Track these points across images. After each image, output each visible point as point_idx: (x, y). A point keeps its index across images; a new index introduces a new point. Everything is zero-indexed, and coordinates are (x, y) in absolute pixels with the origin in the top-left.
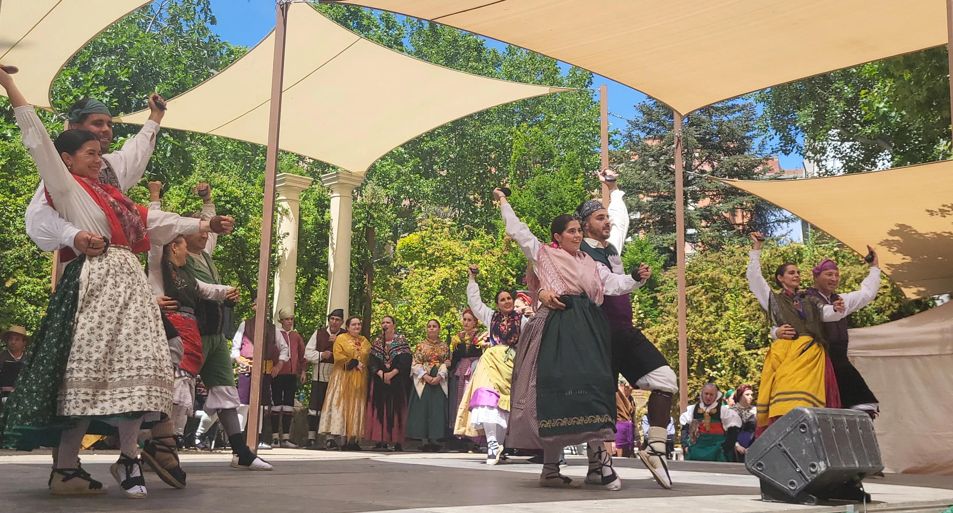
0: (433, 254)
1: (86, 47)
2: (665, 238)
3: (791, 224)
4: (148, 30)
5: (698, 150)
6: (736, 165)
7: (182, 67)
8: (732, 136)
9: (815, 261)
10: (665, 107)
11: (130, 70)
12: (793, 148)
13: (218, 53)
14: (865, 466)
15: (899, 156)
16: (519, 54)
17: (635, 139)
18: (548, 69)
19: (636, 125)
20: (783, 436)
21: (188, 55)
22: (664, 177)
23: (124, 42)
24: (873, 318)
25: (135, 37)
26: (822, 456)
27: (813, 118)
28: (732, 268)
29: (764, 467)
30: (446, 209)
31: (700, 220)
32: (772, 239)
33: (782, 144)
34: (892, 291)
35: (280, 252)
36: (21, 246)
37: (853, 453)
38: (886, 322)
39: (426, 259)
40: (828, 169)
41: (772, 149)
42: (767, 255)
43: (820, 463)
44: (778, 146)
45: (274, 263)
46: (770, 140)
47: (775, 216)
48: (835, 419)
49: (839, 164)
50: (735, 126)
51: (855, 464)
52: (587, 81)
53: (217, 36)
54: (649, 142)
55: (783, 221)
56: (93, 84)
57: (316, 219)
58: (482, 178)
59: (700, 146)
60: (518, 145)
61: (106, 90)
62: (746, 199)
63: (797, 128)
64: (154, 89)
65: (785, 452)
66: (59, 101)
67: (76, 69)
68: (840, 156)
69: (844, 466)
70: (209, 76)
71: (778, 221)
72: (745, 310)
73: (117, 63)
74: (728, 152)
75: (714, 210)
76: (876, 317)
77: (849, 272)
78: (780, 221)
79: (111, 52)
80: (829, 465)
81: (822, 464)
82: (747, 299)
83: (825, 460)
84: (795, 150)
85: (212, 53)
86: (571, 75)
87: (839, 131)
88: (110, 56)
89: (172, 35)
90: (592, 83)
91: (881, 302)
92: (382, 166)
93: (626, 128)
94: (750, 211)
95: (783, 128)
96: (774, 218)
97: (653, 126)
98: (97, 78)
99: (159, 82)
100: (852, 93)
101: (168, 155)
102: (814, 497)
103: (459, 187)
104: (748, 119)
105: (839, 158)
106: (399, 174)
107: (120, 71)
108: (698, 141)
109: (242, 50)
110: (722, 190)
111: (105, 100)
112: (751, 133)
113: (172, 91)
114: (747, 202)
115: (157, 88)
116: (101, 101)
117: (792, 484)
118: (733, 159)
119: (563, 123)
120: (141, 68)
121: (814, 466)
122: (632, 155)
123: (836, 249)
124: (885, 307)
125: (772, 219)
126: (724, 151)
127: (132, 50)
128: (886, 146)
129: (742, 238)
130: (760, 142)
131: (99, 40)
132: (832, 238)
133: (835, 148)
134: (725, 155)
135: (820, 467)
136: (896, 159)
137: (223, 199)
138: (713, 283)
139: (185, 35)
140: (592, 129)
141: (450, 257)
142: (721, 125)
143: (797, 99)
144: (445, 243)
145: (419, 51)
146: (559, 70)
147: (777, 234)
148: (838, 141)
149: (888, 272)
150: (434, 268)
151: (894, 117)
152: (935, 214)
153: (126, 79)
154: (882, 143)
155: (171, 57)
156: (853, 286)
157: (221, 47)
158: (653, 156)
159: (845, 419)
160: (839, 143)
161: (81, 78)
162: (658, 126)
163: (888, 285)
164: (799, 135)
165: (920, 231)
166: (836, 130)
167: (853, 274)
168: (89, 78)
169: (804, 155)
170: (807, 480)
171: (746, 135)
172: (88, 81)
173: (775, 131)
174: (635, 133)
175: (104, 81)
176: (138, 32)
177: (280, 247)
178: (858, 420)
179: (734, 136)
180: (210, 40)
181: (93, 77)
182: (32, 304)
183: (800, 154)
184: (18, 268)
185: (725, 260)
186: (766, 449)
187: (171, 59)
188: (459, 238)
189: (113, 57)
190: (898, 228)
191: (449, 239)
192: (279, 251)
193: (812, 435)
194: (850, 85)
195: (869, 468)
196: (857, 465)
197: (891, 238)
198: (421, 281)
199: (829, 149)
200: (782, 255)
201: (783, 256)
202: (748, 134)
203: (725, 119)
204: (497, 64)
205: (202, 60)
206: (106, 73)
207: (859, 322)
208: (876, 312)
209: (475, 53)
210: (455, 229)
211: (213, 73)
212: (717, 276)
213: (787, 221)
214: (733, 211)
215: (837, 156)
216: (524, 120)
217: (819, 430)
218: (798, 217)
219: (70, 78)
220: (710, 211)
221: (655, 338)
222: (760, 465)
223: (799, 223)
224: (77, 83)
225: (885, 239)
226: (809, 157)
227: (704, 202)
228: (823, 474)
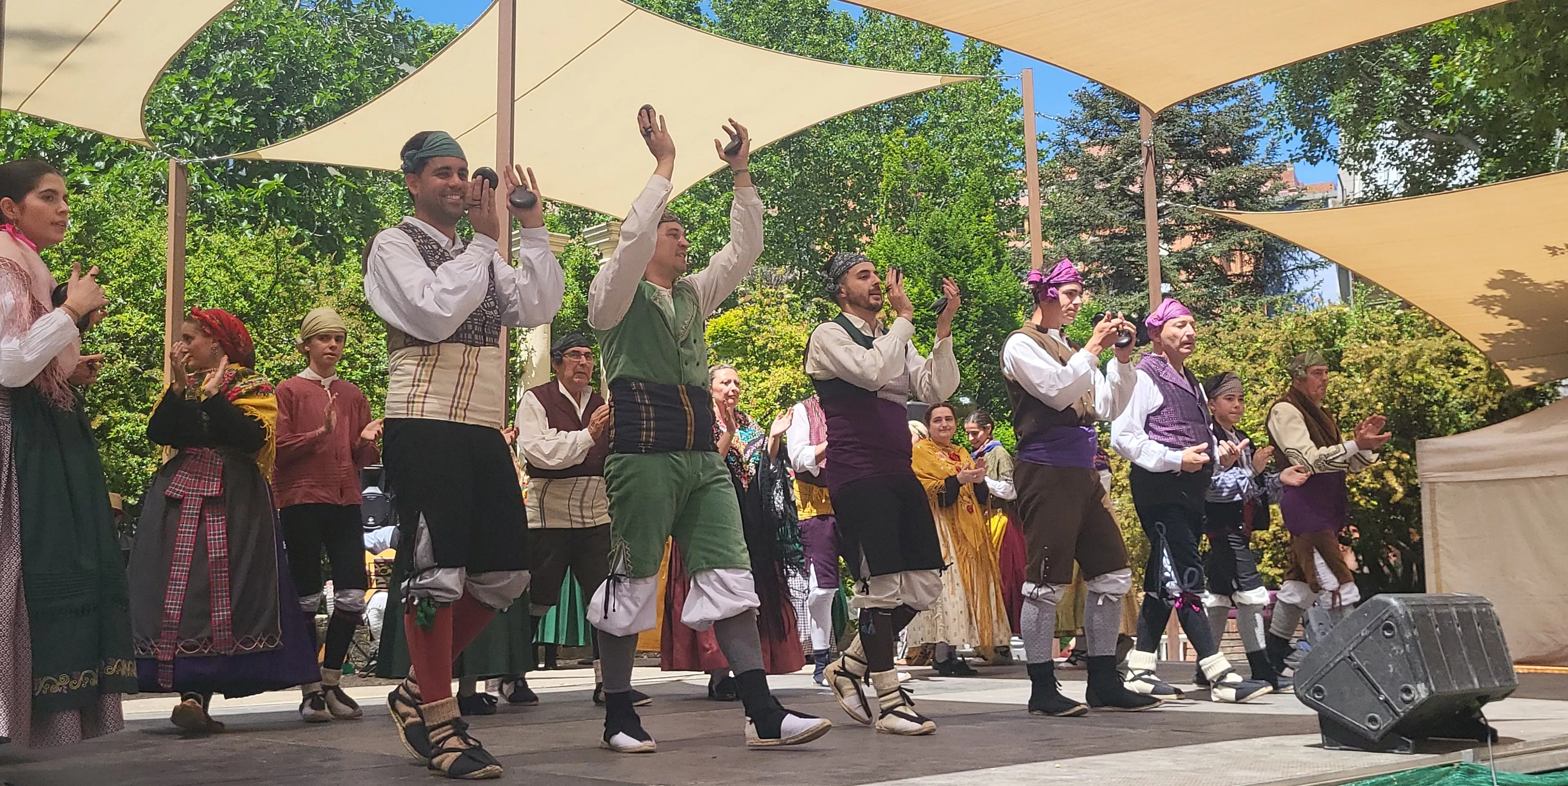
0: (765, 346)
1: (199, 36)
2: (1125, 302)
3: (1320, 272)
4: (296, 6)
5: (1171, 161)
6: (1231, 182)
7: (353, 62)
8: (1223, 136)
9: (1366, 333)
10: (1117, 94)
11: (272, 71)
12: (1324, 153)
13: (410, 38)
14: (1489, 686)
15: (1491, 159)
16: (885, 20)
17: (1072, 148)
18: (932, 41)
19: (1071, 124)
20: (1355, 644)
21: (363, 43)
22: (1120, 205)
23: (260, 27)
24: (1460, 419)
25: (277, 17)
26: (1420, 676)
27: (1355, 106)
28: (1235, 348)
29: (1326, 693)
30: (781, 270)
31: (1178, 270)
32: (1291, 296)
33: (1307, 148)
34: (1489, 376)
35: (524, 355)
36: (111, 362)
37: (1470, 667)
38: (1480, 425)
39: (753, 353)
40: (1378, 184)
41: (1291, 156)
42: (1289, 326)
43: (1418, 686)
44: (1300, 151)
45: (514, 372)
46: (1287, 141)
47: (1295, 259)
48: (1439, 611)
49: (1395, 175)
50: (1228, 121)
51: (1473, 683)
52: (993, 58)
53: (407, 11)
54: (1094, 151)
55: (1307, 268)
56: (215, 95)
57: (578, 299)
58: (833, 217)
59: (1175, 154)
60: (891, 164)
61: (235, 105)
62: (1249, 235)
63: (1329, 122)
64: (312, 100)
65: (1359, 669)
66: (161, 125)
67: (186, 72)
68: (1397, 162)
69: (1457, 688)
70: (399, 76)
71: (1301, 268)
72: (1257, 414)
73: (251, 60)
74: (1218, 162)
75: (1200, 254)
76: (1463, 416)
77: (1421, 349)
78: (1302, 267)
79: (240, 43)
80: (1433, 688)
81: (1421, 687)
82: (1259, 397)
83: (1426, 681)
84: (1327, 156)
85: (401, 38)
86: (967, 50)
87: (1395, 122)
88: (239, 50)
89: (335, 12)
90: (1000, 61)
91: (1472, 394)
92: (677, 205)
93: (1056, 131)
94: (1255, 253)
95: (1308, 122)
96: (1293, 263)
97: (1098, 125)
98: (220, 87)
99: (319, 88)
100: (1416, 62)
101: (340, 204)
102: (1410, 741)
103: (797, 234)
104: (1248, 109)
105: (1396, 165)
106: (704, 217)
107: (255, 74)
108: (1170, 146)
109: (446, 31)
110: (1211, 223)
111: (235, 120)
112: (1253, 131)
113: (339, 102)
114: (1250, 239)
115: (315, 97)
116: (229, 122)
117: (1373, 720)
118: (1227, 173)
119: (958, 125)
120: (290, 66)
121: (1408, 691)
122: (1068, 173)
123: (1398, 312)
124: (1479, 401)
125: (1291, 263)
126: (1212, 160)
127: (273, 39)
128: (1471, 144)
129: (1245, 297)
130: (1269, 145)
131: (220, 25)
132: (1392, 296)
133: (1389, 150)
134: (1214, 168)
135: (1419, 693)
136: (1488, 165)
138: (1205, 373)
139: (355, 11)
140: (1004, 133)
141: (793, 351)
142: (1206, 120)
143: (1329, 75)
144: (783, 328)
145: (727, 21)
146: (948, 42)
147: (1298, 288)
148: (1393, 138)
149: (1485, 347)
150: (767, 368)
151: (1485, 98)
152: (1559, 252)
153: (267, 86)
154: (1464, 141)
155: (335, 47)
156: (1427, 369)
157: (413, 29)
158: (1100, 174)
159: (1454, 609)
160: (1396, 142)
161: (195, 87)
162: (1108, 125)
163: (1483, 366)
164: (1333, 132)
165: (1537, 280)
166: (1390, 123)
167: (1427, 352)
168: (208, 86)
169: (1340, 163)
170: (1397, 714)
171: (1246, 134)
172: (206, 90)
173: (1294, 128)
174: (1071, 138)
175: (231, 90)
176: (281, 8)
177: (523, 347)
178: (1475, 610)
179: (1227, 136)
180: (396, 18)
181: (214, 85)
182: (134, 452)
183: (1335, 161)
184: (109, 397)
185: (1223, 335)
186: (1327, 665)
187: (335, 51)
188: (804, 319)
189: (244, 52)
190: (1502, 277)
191: (789, 322)
192: (522, 354)
193: (1404, 641)
194: (1412, 49)
195: (1496, 687)
196: (1477, 686)
197: (1490, 292)
198: (747, 389)
199: (1380, 153)
200: (1314, 324)
201: (1316, 326)
202: (1249, 133)
203: (1212, 110)
204: (850, 35)
205: (384, 51)
206: (234, 77)
207: (1438, 425)
208: (1464, 409)
209: (817, 21)
210: (798, 304)
211: (403, 71)
212: (1212, 362)
213: (1314, 266)
214: (1228, 255)
215: (1394, 163)
216: (897, 123)
217: (1416, 632)
218: (1333, 262)
219: (177, 88)
220: (1193, 256)
221: (1118, 463)
222: (1319, 691)
223: (1333, 269)
224: (188, 94)
225: (1480, 295)
226: (1348, 166)
227: (1183, 243)
228: (1424, 704)
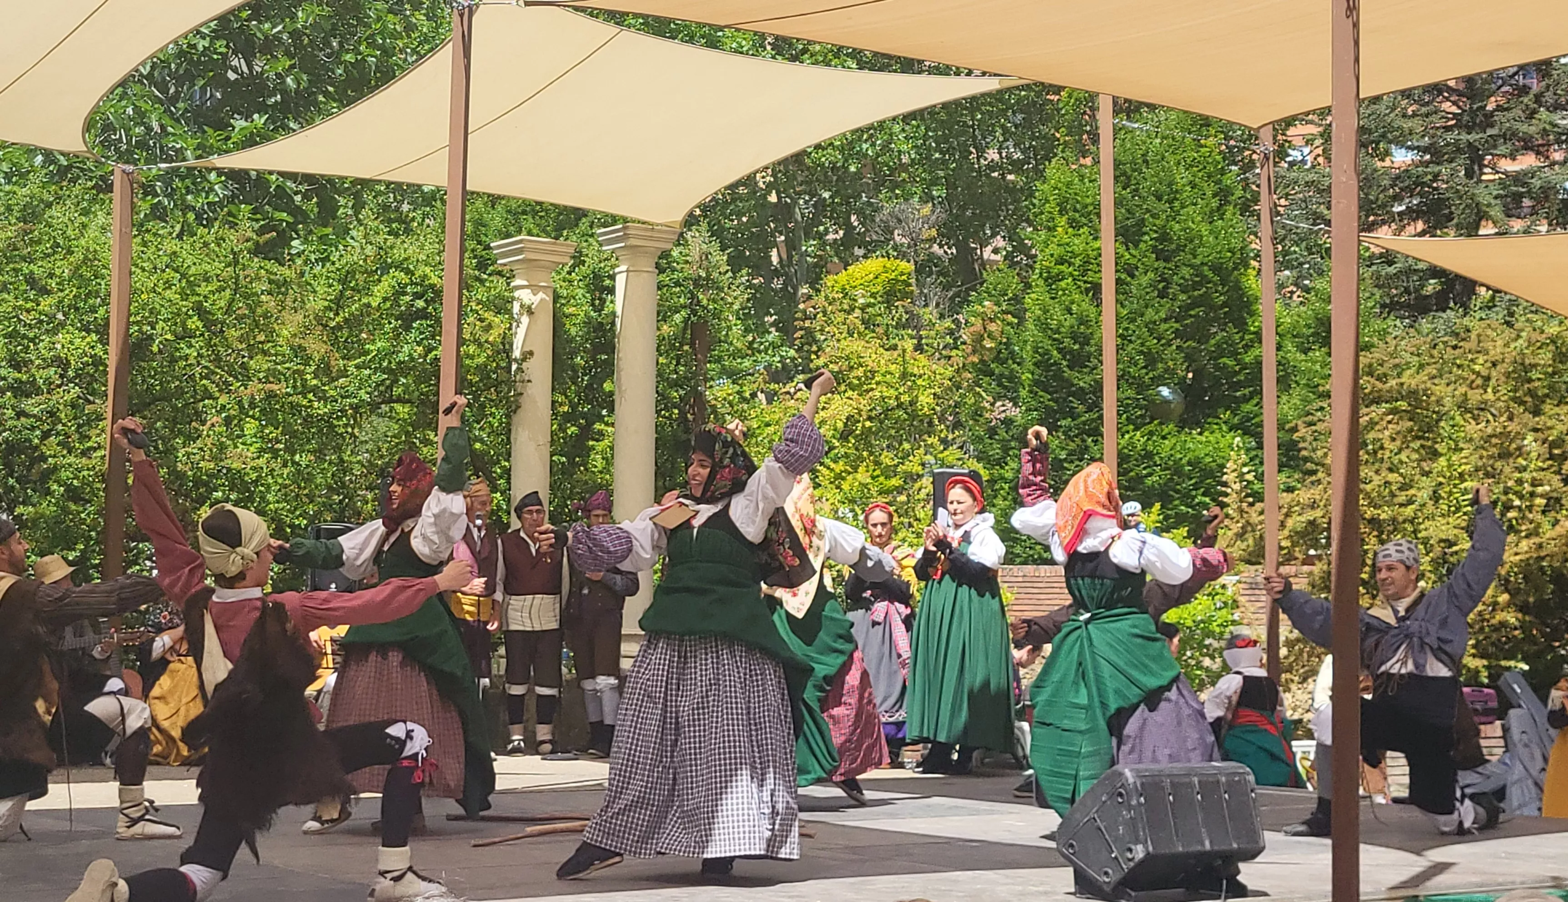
20: (1097, 807)
26: (1141, 837)
29: (1077, 849)
37: (1201, 829)
43: (1137, 845)
48: (1175, 781)
51: (1204, 844)
65: (1100, 829)
69: (1183, 848)
80: (1149, 848)
81: (1140, 847)
83: (1145, 842)
102: (1133, 893)
117: (1106, 873)
121: (1130, 850)
135: (1138, 854)
137: (409, 289)
159: (1196, 780)
170: (1123, 869)
178: (1222, 780)
186: (1078, 824)
193: (1131, 807)
196: (1209, 845)
217: (1142, 800)
222: (1072, 846)
228: (1142, 862)
